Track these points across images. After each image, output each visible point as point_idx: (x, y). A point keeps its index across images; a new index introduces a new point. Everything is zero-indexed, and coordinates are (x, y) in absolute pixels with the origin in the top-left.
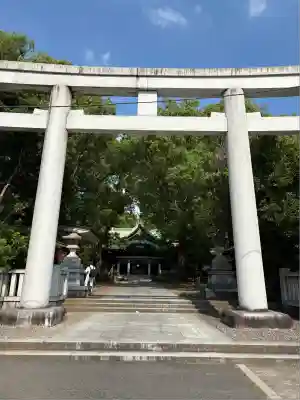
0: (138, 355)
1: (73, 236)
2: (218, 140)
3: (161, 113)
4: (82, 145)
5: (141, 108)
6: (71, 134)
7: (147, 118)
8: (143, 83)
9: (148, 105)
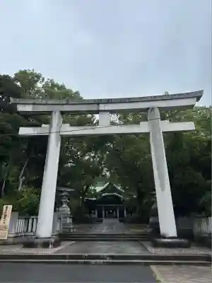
0: (98, 261)
1: (65, 193)
8: (102, 107)
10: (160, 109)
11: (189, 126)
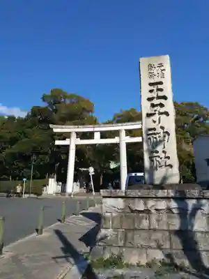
2: (117, 145)
4: (80, 151)
5: (95, 137)
6: (77, 146)
7: (97, 140)
8: (96, 129)
9: (97, 135)
10: (125, 130)
11: (138, 139)
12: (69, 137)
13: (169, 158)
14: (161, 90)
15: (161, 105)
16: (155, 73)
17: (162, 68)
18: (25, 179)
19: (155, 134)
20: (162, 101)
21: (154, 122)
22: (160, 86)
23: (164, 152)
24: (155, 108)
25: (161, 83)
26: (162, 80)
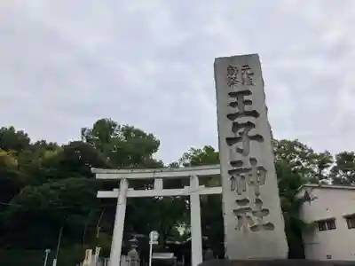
1: (134, 240)
3: (164, 188)
4: (132, 204)
5: (155, 186)
6: (129, 199)
7: (158, 191)
8: (157, 175)
9: (159, 184)
12: (118, 187)
13: (266, 211)
14: (249, 102)
15: (250, 125)
16: (239, 78)
17: (249, 72)
18: (48, 251)
19: (241, 170)
20: (252, 119)
21: (240, 151)
22: (246, 98)
23: (258, 201)
24: (241, 130)
25: (248, 93)
26: (250, 88)
